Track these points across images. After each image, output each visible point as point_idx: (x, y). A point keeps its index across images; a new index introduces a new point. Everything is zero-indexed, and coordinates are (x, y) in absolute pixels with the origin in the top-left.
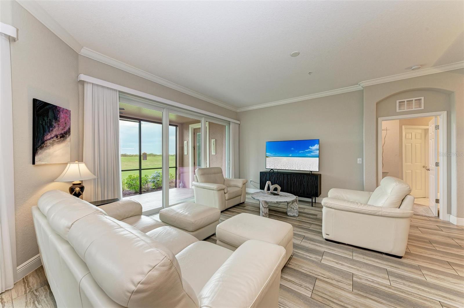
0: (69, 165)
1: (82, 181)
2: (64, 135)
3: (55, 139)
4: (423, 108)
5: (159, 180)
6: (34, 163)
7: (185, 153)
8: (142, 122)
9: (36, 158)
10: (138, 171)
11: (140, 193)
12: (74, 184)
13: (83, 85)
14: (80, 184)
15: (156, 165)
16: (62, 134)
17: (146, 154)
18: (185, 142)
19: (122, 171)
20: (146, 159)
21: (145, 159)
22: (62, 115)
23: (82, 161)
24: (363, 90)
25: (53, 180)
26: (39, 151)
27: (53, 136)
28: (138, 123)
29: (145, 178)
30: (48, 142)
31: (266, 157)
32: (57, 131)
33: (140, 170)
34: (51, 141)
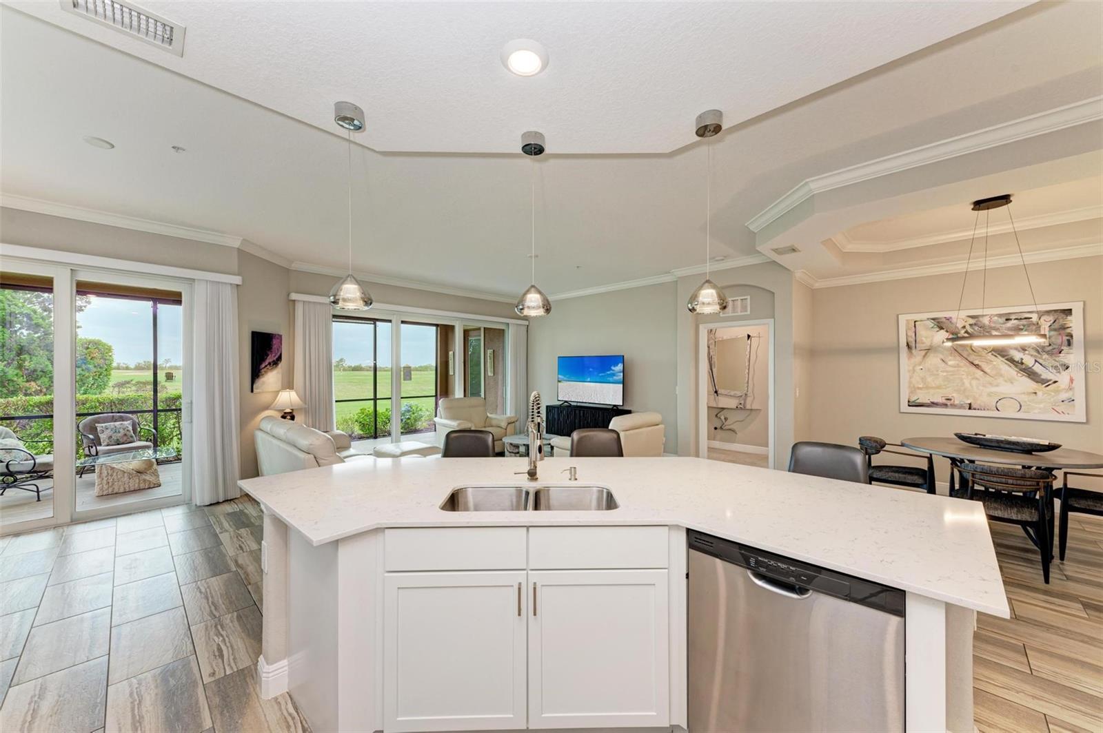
0: (280, 393)
1: (292, 410)
2: (276, 363)
3: (268, 366)
4: (749, 313)
5: (409, 419)
6: (252, 391)
7: (451, 373)
8: (378, 323)
9: (254, 386)
10: (373, 401)
11: (376, 437)
12: (285, 413)
13: (294, 304)
14: (290, 413)
15: (424, 391)
16: (274, 361)
17: (410, 367)
18: (451, 353)
19: (336, 401)
20: (411, 379)
21: (408, 378)
22: (275, 341)
23: (293, 389)
24: (677, 281)
25: (267, 408)
26: (257, 380)
27: (267, 364)
28: (373, 326)
29: (387, 413)
30: (263, 370)
31: (559, 381)
32: (270, 359)
33: (375, 399)
34: (265, 369)
